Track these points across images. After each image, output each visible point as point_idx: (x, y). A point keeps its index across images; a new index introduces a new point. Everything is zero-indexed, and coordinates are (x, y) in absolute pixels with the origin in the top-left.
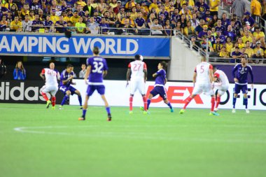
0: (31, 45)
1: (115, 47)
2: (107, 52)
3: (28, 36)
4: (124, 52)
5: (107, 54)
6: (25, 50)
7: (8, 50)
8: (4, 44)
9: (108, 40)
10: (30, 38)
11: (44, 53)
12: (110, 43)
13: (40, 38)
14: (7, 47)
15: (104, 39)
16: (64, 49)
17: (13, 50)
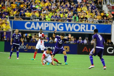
0: (46, 26)
1: (85, 29)
2: (81, 30)
3: (44, 22)
4: (89, 31)
5: (81, 32)
6: (43, 29)
7: (35, 28)
8: (33, 26)
9: (82, 25)
10: (45, 24)
11: (52, 30)
12: (83, 27)
13: (50, 24)
14: (34, 27)
15: (80, 24)
16: (61, 29)
17: (37, 29)
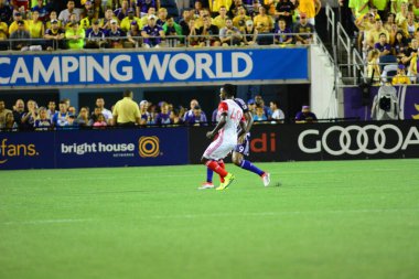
0: (67, 70)
1: (213, 68)
2: (199, 76)
3: (60, 56)
4: (227, 75)
5: (199, 80)
6: (58, 79)
7: (28, 80)
8: (21, 71)
9: (199, 57)
10: (66, 60)
11: (90, 83)
12: (204, 61)
13: (82, 58)
14: (26, 75)
15: (192, 54)
16: (125, 74)
17: (36, 80)
